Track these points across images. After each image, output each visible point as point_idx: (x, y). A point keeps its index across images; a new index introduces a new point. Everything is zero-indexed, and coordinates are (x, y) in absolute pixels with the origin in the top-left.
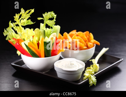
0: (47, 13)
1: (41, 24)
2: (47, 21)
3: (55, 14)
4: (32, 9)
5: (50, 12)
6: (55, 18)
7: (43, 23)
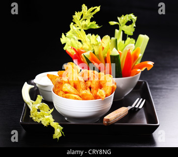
0: (124, 16)
1: (117, 31)
2: (123, 26)
3: (135, 16)
4: (98, 6)
5: (128, 14)
6: (134, 21)
7: (118, 29)
